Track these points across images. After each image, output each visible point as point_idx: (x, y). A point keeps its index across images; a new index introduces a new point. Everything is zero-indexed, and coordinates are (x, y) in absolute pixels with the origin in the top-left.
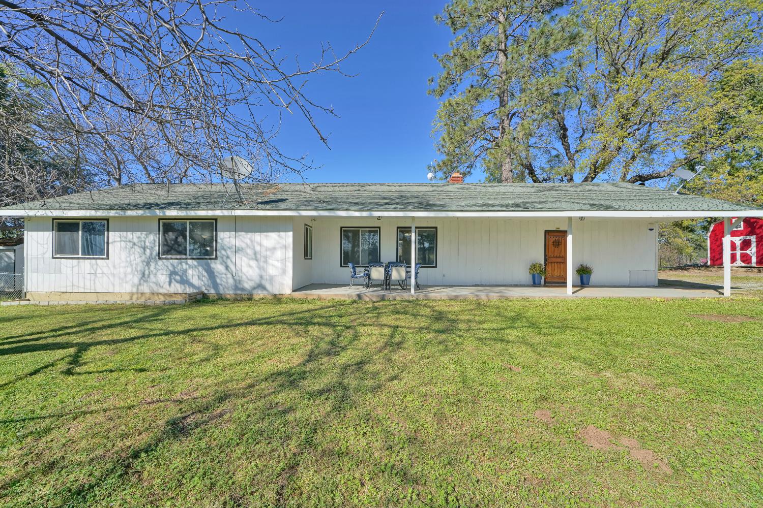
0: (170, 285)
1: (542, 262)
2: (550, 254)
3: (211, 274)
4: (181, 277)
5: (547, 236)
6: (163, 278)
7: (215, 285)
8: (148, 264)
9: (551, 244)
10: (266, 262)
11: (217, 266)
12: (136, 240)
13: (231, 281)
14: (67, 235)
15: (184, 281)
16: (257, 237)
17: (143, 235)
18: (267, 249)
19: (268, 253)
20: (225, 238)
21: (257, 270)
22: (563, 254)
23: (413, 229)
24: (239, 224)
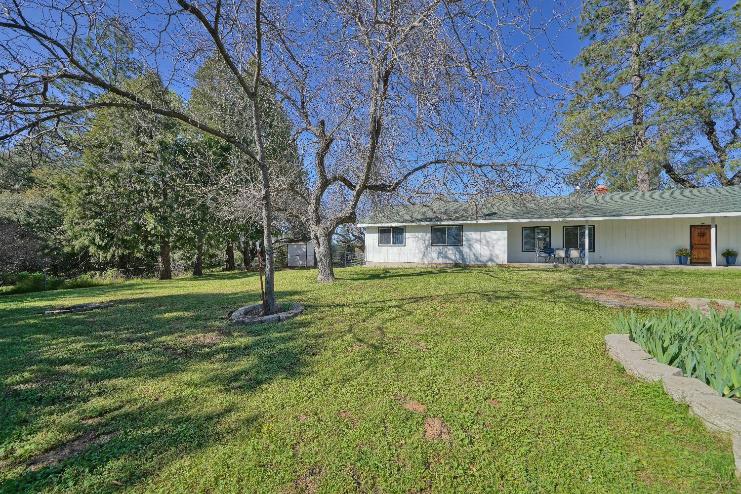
0: (438, 259)
1: (689, 248)
2: (694, 242)
3: (461, 252)
4: (444, 255)
5: (692, 229)
6: (435, 255)
7: (464, 259)
8: (427, 249)
9: (696, 235)
10: (493, 247)
11: (465, 249)
12: (420, 237)
13: (472, 256)
14: (384, 235)
15: (446, 257)
16: (488, 234)
17: (424, 234)
18: (494, 240)
19: (495, 242)
20: (467, 235)
21: (489, 252)
22: (708, 242)
23: (587, 227)
24: (474, 228)
